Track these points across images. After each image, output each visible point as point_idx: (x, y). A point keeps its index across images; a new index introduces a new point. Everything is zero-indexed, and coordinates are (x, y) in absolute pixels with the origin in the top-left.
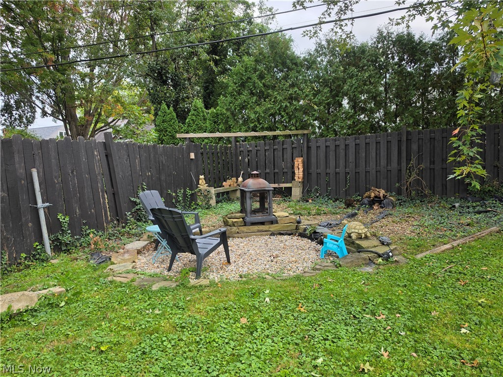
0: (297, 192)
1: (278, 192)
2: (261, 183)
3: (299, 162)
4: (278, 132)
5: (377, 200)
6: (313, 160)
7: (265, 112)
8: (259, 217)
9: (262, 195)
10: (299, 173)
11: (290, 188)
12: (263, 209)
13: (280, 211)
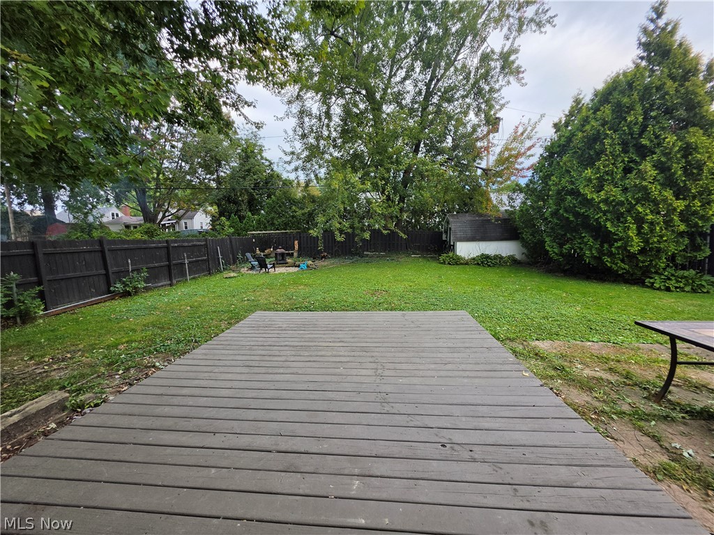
0: (295, 254)
1: (288, 254)
2: (283, 250)
3: (296, 242)
4: (287, 231)
5: (324, 257)
6: (302, 241)
7: (282, 222)
8: (282, 262)
9: (282, 255)
10: (296, 247)
11: (293, 253)
12: (283, 259)
13: (289, 260)
